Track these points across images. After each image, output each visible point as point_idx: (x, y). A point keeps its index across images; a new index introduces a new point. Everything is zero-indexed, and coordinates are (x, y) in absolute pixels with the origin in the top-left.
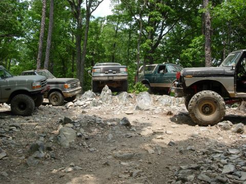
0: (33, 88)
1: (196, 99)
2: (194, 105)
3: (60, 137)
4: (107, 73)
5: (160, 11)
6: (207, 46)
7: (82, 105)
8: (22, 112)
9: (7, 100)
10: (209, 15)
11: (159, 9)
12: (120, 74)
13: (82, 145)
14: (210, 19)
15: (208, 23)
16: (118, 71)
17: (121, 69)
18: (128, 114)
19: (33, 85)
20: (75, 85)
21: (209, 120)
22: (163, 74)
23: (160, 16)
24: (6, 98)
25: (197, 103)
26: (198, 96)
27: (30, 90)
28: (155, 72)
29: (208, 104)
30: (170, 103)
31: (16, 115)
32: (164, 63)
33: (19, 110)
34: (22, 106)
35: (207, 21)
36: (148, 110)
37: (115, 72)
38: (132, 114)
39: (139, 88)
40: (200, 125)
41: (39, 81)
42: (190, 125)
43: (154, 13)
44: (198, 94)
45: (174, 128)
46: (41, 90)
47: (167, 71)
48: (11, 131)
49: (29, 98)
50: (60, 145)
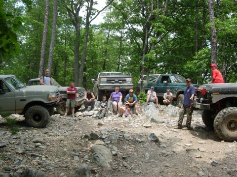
0: (49, 99)
1: (223, 116)
2: (221, 122)
3: (97, 156)
4: (113, 83)
5: (163, 22)
6: (214, 59)
7: (91, 115)
8: (36, 124)
9: (21, 112)
10: (215, 29)
11: (162, 20)
12: (126, 84)
13: (123, 166)
14: (216, 33)
15: (214, 37)
16: (124, 81)
17: (128, 79)
18: (146, 127)
19: (49, 97)
20: (82, 94)
21: (235, 136)
22: (167, 84)
23: (163, 27)
24: (20, 110)
25: (224, 119)
26: (225, 113)
27: (46, 102)
28: (158, 82)
29: (233, 121)
30: (176, 113)
31: (31, 127)
32: (167, 74)
33: (34, 122)
34: (37, 118)
35: (213, 34)
36: (163, 122)
37: (121, 82)
38: (151, 127)
39: (143, 98)
40: (225, 141)
41: (54, 92)
42: (215, 140)
43: (157, 24)
44: (224, 110)
45: (201, 144)
46: (56, 102)
47: (170, 82)
48: (38, 149)
49: (45, 110)
50: (100, 166)
